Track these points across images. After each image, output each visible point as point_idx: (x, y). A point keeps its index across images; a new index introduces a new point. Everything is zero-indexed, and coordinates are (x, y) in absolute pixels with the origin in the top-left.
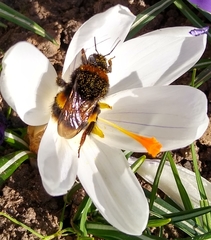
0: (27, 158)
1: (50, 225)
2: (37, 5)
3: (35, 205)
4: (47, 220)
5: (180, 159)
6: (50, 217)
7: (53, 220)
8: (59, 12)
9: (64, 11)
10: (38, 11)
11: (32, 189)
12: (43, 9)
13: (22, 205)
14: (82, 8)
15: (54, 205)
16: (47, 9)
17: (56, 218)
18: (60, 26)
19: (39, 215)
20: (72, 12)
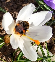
0: (4, 44)
1: (9, 61)
2: (6, 8)
3: (6, 56)
4: (8, 59)
5: (41, 46)
6: (9, 59)
7: (10, 60)
8: (11, 10)
9: (13, 9)
10: (6, 9)
11: (5, 52)
12: (7, 9)
13: (2, 56)
14: (17, 9)
15: (10, 56)
16: (8, 9)
17: (11, 59)
18: (12, 13)
19: (6, 58)
20: (15, 10)
